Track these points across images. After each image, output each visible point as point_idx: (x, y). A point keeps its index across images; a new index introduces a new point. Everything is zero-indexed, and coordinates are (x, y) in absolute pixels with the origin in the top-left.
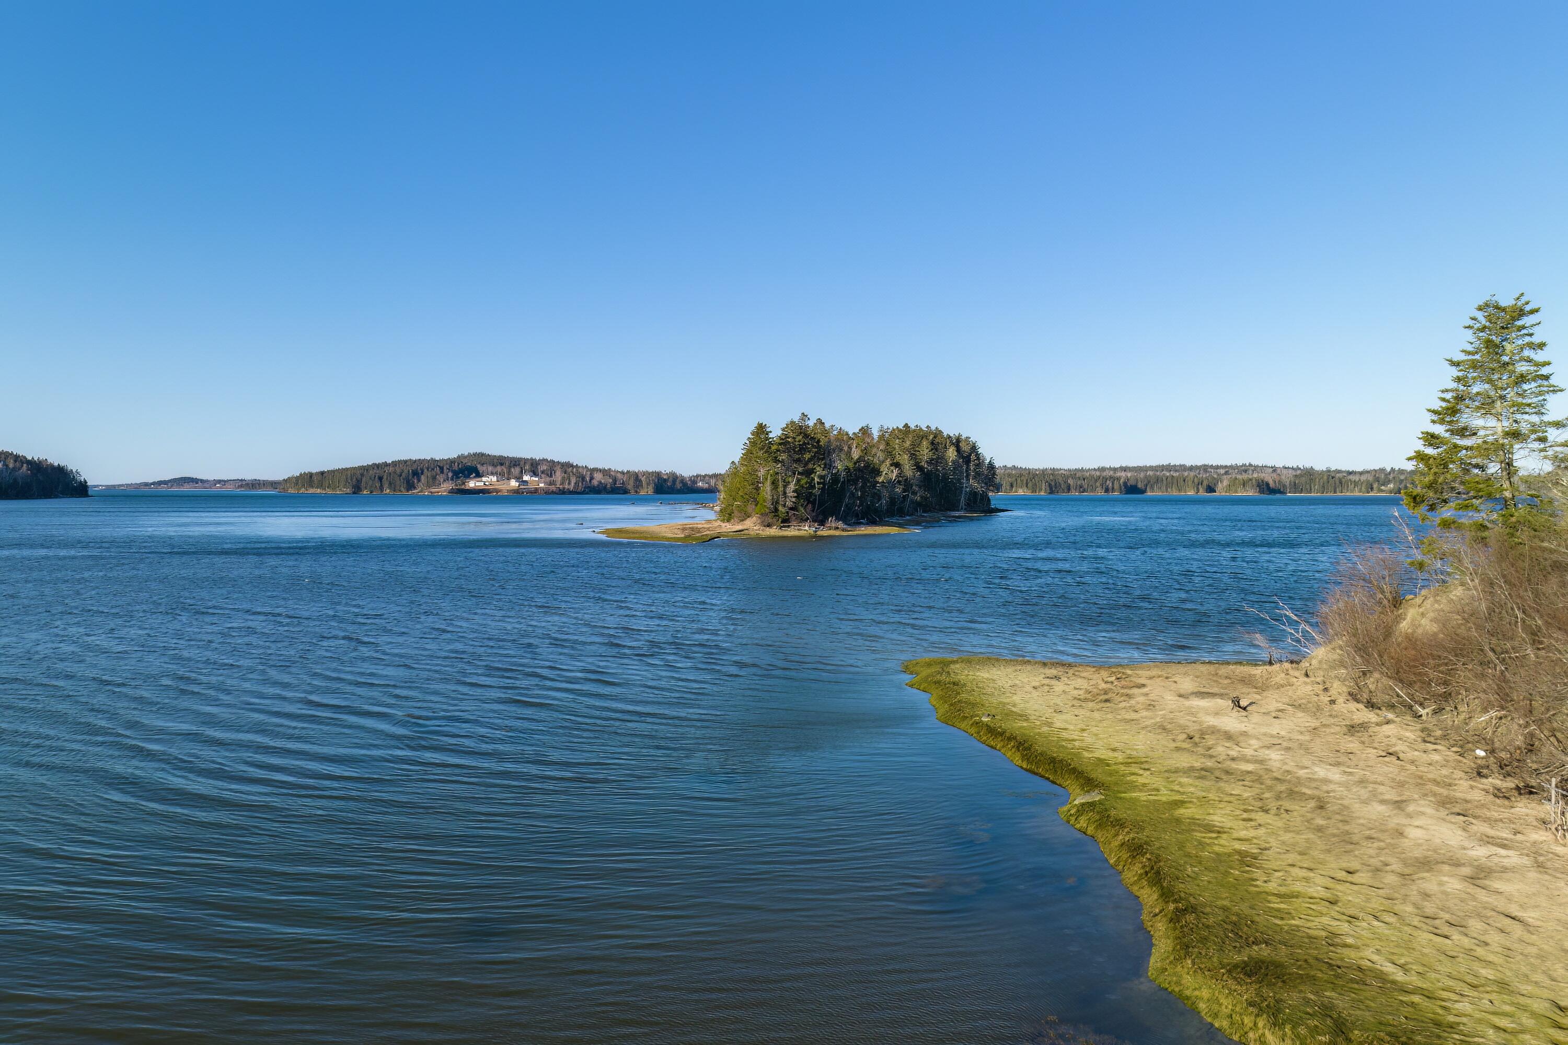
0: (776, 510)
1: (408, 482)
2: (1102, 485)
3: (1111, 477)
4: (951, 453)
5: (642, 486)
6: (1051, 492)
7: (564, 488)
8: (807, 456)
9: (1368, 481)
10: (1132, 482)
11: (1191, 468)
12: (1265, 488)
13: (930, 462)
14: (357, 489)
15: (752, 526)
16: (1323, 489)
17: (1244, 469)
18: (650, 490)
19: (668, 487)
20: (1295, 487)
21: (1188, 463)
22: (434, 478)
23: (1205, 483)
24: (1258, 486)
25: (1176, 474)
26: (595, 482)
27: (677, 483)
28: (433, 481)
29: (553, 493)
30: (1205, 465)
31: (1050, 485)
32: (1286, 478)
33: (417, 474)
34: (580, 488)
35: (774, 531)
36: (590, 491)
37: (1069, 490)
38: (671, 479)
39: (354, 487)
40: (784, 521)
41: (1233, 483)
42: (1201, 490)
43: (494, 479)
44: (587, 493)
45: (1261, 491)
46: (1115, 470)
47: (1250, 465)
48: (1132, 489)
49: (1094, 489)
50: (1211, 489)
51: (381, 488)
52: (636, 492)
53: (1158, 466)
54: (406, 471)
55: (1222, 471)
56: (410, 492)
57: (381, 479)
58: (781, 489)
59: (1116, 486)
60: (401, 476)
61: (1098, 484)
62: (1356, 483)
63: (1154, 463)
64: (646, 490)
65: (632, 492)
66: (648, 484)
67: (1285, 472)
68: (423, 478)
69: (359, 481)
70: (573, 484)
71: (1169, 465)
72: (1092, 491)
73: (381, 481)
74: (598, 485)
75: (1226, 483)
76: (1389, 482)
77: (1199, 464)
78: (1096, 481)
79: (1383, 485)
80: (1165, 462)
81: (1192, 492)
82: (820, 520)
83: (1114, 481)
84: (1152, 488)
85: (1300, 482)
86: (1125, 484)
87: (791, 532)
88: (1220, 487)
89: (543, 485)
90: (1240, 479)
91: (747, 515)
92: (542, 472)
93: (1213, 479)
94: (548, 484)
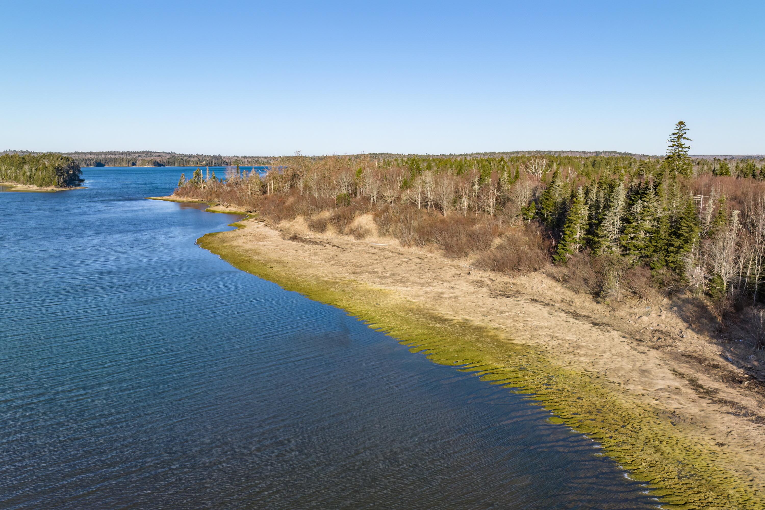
0: (59, 184)
2: (85, 163)
9: (196, 161)
11: (123, 153)
12: (157, 164)
15: (52, 188)
16: (180, 164)
17: (147, 153)
20: (169, 163)
21: (121, 150)
23: (131, 161)
24: (153, 163)
30: (128, 152)
32: (165, 159)
35: (60, 189)
41: (144, 162)
42: (130, 164)
45: (156, 165)
46: (85, 154)
47: (148, 151)
48: (99, 164)
50: (134, 164)
55: (137, 155)
59: (92, 163)
61: (82, 162)
62: (191, 162)
63: (104, 151)
67: (163, 155)
71: (112, 152)
75: (140, 162)
76: (203, 161)
77: (125, 151)
79: (201, 162)
81: (126, 166)
82: (68, 185)
83: (90, 160)
84: (108, 164)
85: (171, 160)
86: (96, 162)
87: (64, 189)
88: (138, 163)
90: (146, 159)
91: (49, 186)
93: (134, 159)
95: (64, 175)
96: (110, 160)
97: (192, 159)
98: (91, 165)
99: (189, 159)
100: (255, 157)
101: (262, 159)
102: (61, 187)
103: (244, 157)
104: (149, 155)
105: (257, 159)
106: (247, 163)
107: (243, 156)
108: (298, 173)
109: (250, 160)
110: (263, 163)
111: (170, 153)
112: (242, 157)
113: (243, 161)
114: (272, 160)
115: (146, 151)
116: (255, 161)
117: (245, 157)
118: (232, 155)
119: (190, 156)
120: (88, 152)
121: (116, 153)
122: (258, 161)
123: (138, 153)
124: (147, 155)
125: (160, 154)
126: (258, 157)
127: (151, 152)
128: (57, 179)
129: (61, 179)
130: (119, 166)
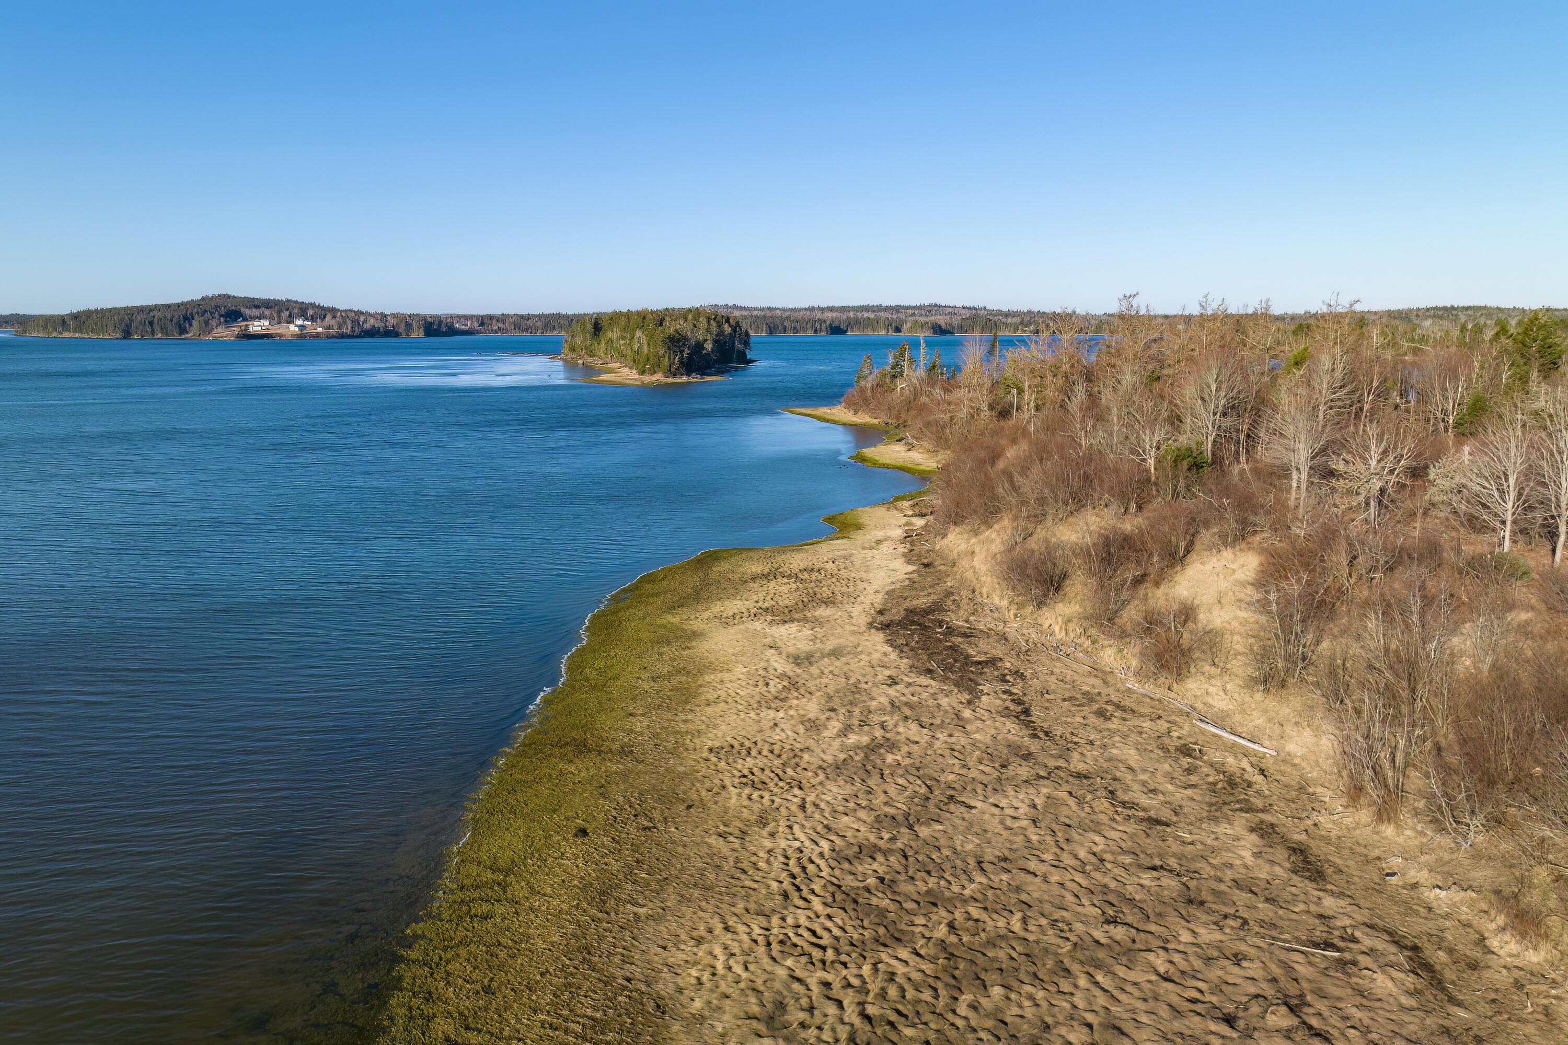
0: (670, 370)
1: (180, 326)
2: (812, 326)
3: (819, 320)
4: (727, 329)
5: (412, 329)
6: (771, 333)
7: (342, 333)
10: (836, 324)
11: (887, 309)
12: (939, 330)
13: (717, 336)
14: (127, 334)
16: (981, 331)
18: (421, 333)
19: (435, 330)
21: (885, 303)
22: (207, 323)
23: (894, 325)
24: (933, 328)
25: (872, 316)
26: (367, 326)
28: (206, 328)
29: (333, 337)
30: (898, 306)
31: (770, 327)
32: (956, 321)
33: (188, 319)
34: (357, 331)
35: (670, 380)
36: (366, 334)
37: (785, 331)
38: (437, 322)
39: (123, 331)
41: (916, 323)
42: (890, 330)
43: (267, 323)
44: (364, 337)
45: (935, 332)
46: (822, 310)
47: (936, 305)
48: (836, 330)
49: (805, 330)
50: (898, 330)
51: (153, 332)
52: (408, 335)
53: (860, 307)
54: (177, 316)
56: (183, 337)
57: (151, 323)
58: (671, 361)
59: (823, 328)
60: (171, 320)
61: (809, 326)
62: (1006, 325)
63: (856, 303)
65: (404, 335)
66: (419, 328)
68: (195, 323)
69: (128, 326)
70: (349, 329)
71: (868, 306)
72: (804, 332)
73: (152, 326)
74: (371, 329)
75: (909, 325)
76: (1031, 324)
77: (893, 305)
78: (807, 323)
79: (1026, 326)
80: (864, 303)
81: (883, 333)
82: (688, 374)
83: (821, 321)
84: (852, 329)
85: (968, 322)
86: (830, 325)
87: (678, 380)
88: (905, 328)
89: (320, 330)
90: (922, 319)
91: (655, 372)
92: (312, 316)
93: (901, 320)
94: (324, 328)
95: (683, 351)
96: (857, 321)
97: (1009, 320)
98: (821, 331)
99: (1004, 320)
102: (675, 375)
104: (934, 312)
111: (975, 309)
115: (930, 306)
118: (1095, 312)
119: (1007, 315)
120: (828, 307)
121: (875, 308)
123: (914, 308)
124: (930, 311)
125: (952, 311)
127: (940, 307)
128: (670, 358)
129: (677, 359)
130: (870, 334)
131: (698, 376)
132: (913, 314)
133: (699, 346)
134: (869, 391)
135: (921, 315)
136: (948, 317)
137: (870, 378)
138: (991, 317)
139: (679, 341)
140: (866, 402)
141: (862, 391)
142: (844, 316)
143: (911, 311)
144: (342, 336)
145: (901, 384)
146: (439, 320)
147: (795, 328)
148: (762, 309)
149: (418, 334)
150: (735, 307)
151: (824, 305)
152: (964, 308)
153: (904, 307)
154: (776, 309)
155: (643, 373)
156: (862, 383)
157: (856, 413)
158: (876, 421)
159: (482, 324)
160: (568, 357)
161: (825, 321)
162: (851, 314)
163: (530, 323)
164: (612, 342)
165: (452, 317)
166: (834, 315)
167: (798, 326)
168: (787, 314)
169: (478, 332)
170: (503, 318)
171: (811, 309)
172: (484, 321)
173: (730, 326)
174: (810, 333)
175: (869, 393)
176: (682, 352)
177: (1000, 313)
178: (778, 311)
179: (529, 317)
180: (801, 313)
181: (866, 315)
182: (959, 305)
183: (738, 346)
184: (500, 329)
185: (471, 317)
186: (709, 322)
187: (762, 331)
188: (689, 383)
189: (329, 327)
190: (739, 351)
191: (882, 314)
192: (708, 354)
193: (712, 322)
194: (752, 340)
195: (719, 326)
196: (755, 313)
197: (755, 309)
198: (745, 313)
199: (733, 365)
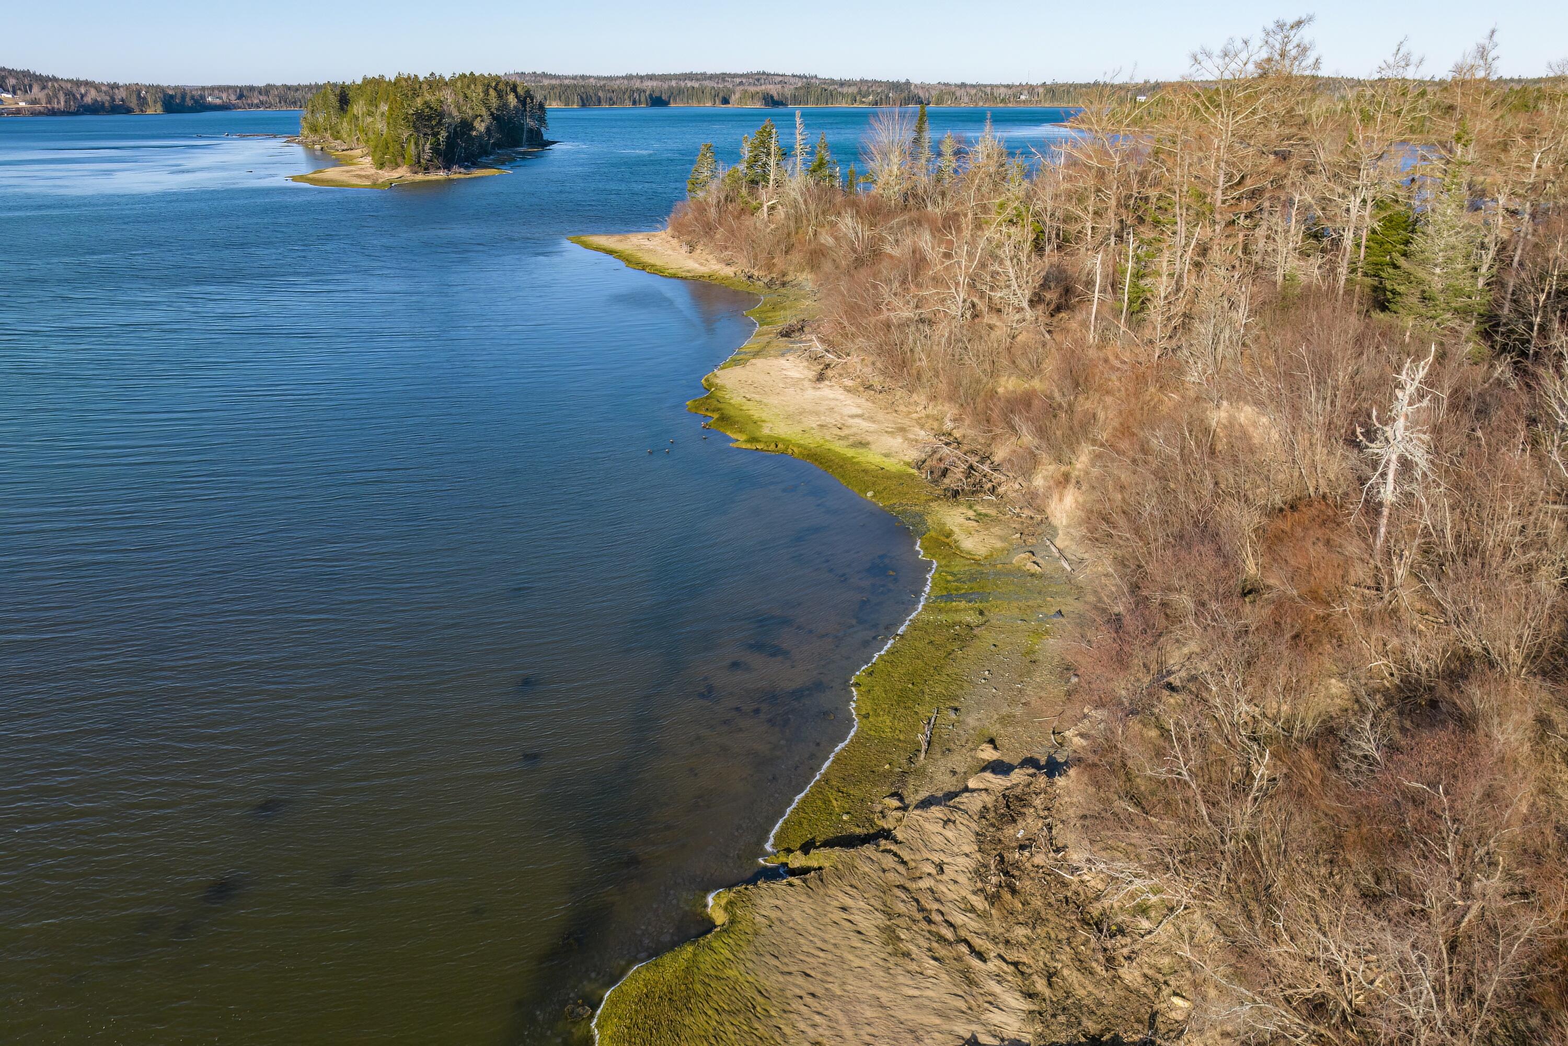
0: (419, 162)
3: (638, 89)
4: (512, 100)
5: (147, 104)
6: (584, 105)
7: (53, 108)
8: (434, 123)
9: (853, 93)
10: (657, 94)
11: (712, 77)
12: (770, 101)
13: (497, 109)
16: (818, 101)
18: (159, 109)
19: (178, 105)
20: (795, 100)
21: (709, 71)
23: (721, 95)
24: (764, 99)
25: (696, 85)
26: (88, 100)
27: (187, 99)
29: (40, 113)
30: (723, 74)
31: (582, 98)
32: (788, 91)
34: (73, 106)
35: (420, 177)
36: (86, 110)
37: (600, 103)
38: (179, 96)
40: (425, 169)
41: (745, 96)
42: (717, 101)
44: (82, 114)
45: (767, 104)
46: (642, 78)
47: (764, 73)
48: (657, 101)
50: (726, 101)
52: (142, 111)
53: (682, 74)
58: (420, 147)
59: (643, 99)
61: (626, 97)
62: (843, 95)
63: (678, 71)
64: (153, 109)
65: (137, 111)
66: (155, 102)
67: (792, 80)
70: (62, 103)
71: (691, 73)
72: (621, 103)
74: (93, 104)
75: (738, 95)
76: (869, 94)
77: (718, 72)
78: (624, 93)
79: (864, 97)
80: (687, 71)
81: (709, 104)
82: (448, 167)
83: (641, 91)
84: (675, 100)
85: (802, 92)
86: (651, 95)
87: (432, 177)
88: (733, 98)
89: (22, 104)
90: (752, 89)
91: (397, 166)
92: (13, 87)
93: (729, 89)
94: (26, 102)
95: (438, 133)
96: (680, 91)
97: (845, 90)
98: (640, 102)
99: (839, 90)
100: (985, 86)
101: (1002, 90)
102: (426, 170)
103: (958, 86)
104: (763, 81)
105: (988, 90)
106: (966, 99)
107: (959, 82)
108: (1168, 146)
109: (973, 92)
110: (1003, 101)
111: (806, 77)
112: (956, 85)
113: (958, 94)
114: (1026, 92)
115: (758, 73)
116: (986, 94)
117: (963, 85)
118: (934, 82)
119: (842, 84)
120: (647, 75)
121: (699, 77)
122: (992, 94)
123: (742, 76)
124: (758, 80)
125: (782, 79)
126: (992, 86)
127: (768, 75)
128: (416, 144)
129: (428, 146)
130: (695, 107)
131: (462, 170)
132: (741, 83)
133: (466, 125)
134: (713, 210)
135: (750, 84)
136: (779, 86)
137: (713, 186)
138: (826, 87)
139: (430, 118)
140: (709, 229)
141: (701, 209)
142: (666, 86)
143: (738, 80)
144: (53, 113)
145: (767, 198)
146: (183, 92)
147: (611, 99)
148: (574, 78)
149: (155, 109)
150: (544, 75)
151: (643, 73)
152: (794, 76)
153: (730, 75)
154: (590, 77)
155: (381, 166)
156: (701, 194)
157: (692, 250)
158: (729, 271)
159: (240, 97)
160: (309, 140)
161: (644, 91)
162: (674, 83)
163: (298, 95)
164: (357, 118)
165: (203, 88)
166: (655, 83)
167: (614, 96)
168: (602, 83)
169: (235, 107)
170: (267, 90)
171: (629, 78)
172: (243, 93)
173: (517, 96)
174: (628, 104)
175: (712, 213)
176: (435, 135)
177: (833, 82)
178: (592, 80)
179: (297, 89)
180: (618, 82)
181: (689, 84)
182: (789, 73)
183: (530, 123)
184: (262, 102)
185: (227, 89)
186: (487, 93)
187: (573, 103)
188: (449, 181)
189: (35, 102)
190: (531, 131)
191: (707, 83)
192: (480, 137)
193: (492, 92)
194: (549, 115)
195: (500, 95)
196: (567, 82)
197: (566, 78)
198: (554, 82)
199: (522, 149)
